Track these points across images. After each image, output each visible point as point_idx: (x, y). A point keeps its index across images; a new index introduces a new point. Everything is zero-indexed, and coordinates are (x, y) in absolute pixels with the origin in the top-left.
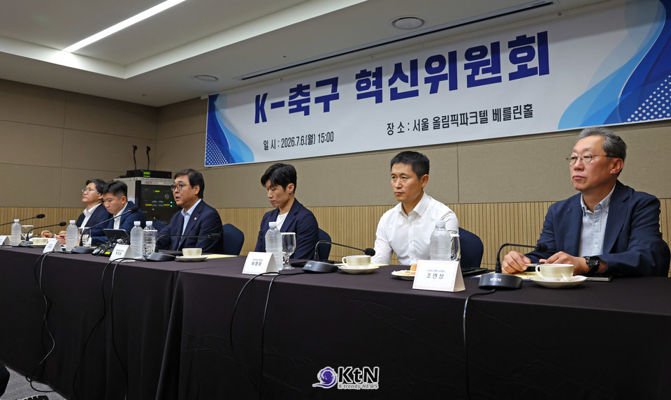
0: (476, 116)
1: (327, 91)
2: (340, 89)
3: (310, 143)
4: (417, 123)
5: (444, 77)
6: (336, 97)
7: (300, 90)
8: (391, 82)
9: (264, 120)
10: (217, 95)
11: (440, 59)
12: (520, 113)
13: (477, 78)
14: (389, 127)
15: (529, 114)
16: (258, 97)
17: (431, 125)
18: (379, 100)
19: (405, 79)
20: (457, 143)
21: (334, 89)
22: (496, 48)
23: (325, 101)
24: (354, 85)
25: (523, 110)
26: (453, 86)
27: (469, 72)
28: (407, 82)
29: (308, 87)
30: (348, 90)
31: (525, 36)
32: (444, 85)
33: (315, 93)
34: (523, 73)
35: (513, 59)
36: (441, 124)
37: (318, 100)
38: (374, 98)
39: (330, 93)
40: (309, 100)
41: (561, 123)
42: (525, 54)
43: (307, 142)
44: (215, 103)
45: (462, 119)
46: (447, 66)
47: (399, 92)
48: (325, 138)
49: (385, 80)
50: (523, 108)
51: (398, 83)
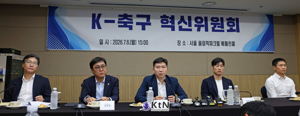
0: (215, 43)
1: (144, 20)
2: (151, 21)
3: (133, 44)
4: (192, 42)
5: (203, 26)
6: (150, 24)
7: (125, 16)
9: (99, 27)
10: (58, 7)
11: (201, 18)
12: (231, 44)
13: (216, 29)
14: (178, 42)
15: (234, 45)
16: (94, 15)
17: (198, 44)
18: (173, 29)
19: (186, 23)
20: (207, 52)
21: (148, 19)
22: (222, 19)
23: (143, 26)
24: (160, 20)
25: (232, 43)
26: (207, 30)
27: (213, 26)
28: (187, 25)
29: (131, 16)
30: (156, 23)
31: (232, 18)
32: (203, 29)
33: (135, 20)
34: (231, 30)
35: (228, 25)
36: (202, 44)
37: (138, 24)
38: (170, 28)
39: (146, 22)
40: (132, 23)
41: (244, 48)
42: (232, 24)
43: (131, 44)
44: (55, 11)
45: (210, 43)
46: (204, 22)
47: (183, 28)
48: (143, 43)
49: (176, 22)
50: (232, 42)
51: (182, 24)
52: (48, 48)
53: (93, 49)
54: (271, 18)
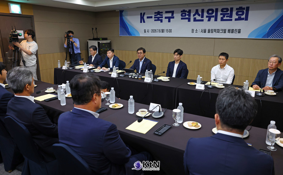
0: (222, 31)
1: (170, 15)
2: (174, 15)
3: (163, 32)
4: (202, 30)
5: (213, 17)
6: (173, 18)
7: (159, 13)
8: (194, 15)
9: (144, 22)
10: (123, 11)
11: (212, 10)
12: (237, 31)
13: (224, 18)
14: (192, 30)
15: (239, 32)
16: (141, 14)
17: (207, 31)
18: (189, 21)
19: (199, 15)
20: (215, 38)
21: (173, 15)
22: (232, 9)
23: (169, 19)
24: (180, 14)
25: (238, 31)
26: (216, 20)
27: (222, 16)
29: (162, 13)
30: (178, 16)
31: (242, 7)
32: (213, 19)
33: (165, 15)
34: (240, 19)
35: (237, 14)
36: (211, 31)
37: (166, 18)
38: (187, 20)
39: (171, 16)
40: (162, 17)
41: (249, 36)
42: (241, 13)
44: (123, 13)
45: (218, 31)
46: (214, 13)
47: (197, 19)
48: (169, 31)
49: (192, 14)
50: (238, 30)
51: (197, 16)
52: (120, 35)
53: (141, 35)
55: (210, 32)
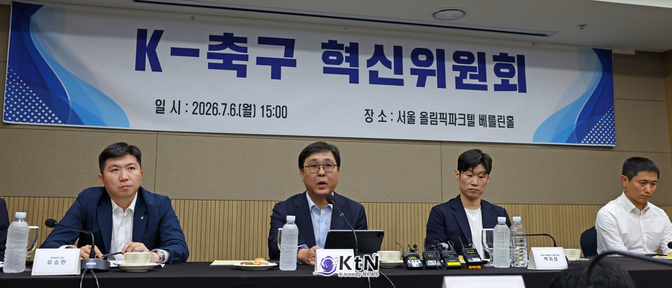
0: (464, 118)
1: (278, 53)
2: (297, 55)
3: (247, 115)
4: (402, 114)
5: (432, 73)
6: (293, 63)
7: (228, 40)
8: (370, 63)
10: (38, 7)
11: (427, 52)
12: (504, 122)
13: (465, 81)
14: (367, 113)
16: (142, 34)
17: (418, 119)
18: (354, 79)
19: (387, 64)
20: (442, 142)
21: (289, 52)
22: (482, 57)
23: (276, 69)
24: (320, 54)
25: (506, 120)
26: (442, 84)
27: (458, 74)
28: (391, 68)
29: (244, 40)
30: (309, 60)
31: (507, 54)
32: (432, 81)
33: (255, 52)
34: (505, 87)
35: (498, 73)
36: (429, 120)
37: (261, 61)
38: (347, 77)
39: (283, 57)
40: (246, 58)
41: (536, 136)
42: (507, 71)
43: (242, 114)
44: (33, 17)
45: (449, 119)
46: (435, 62)
47: (379, 76)
48: (274, 112)
49: (363, 59)
50: (506, 118)
51: (379, 66)
52: (6, 118)
53: (135, 124)
54: (605, 57)
55: (429, 122)
